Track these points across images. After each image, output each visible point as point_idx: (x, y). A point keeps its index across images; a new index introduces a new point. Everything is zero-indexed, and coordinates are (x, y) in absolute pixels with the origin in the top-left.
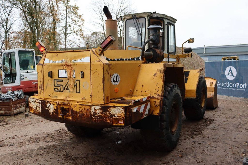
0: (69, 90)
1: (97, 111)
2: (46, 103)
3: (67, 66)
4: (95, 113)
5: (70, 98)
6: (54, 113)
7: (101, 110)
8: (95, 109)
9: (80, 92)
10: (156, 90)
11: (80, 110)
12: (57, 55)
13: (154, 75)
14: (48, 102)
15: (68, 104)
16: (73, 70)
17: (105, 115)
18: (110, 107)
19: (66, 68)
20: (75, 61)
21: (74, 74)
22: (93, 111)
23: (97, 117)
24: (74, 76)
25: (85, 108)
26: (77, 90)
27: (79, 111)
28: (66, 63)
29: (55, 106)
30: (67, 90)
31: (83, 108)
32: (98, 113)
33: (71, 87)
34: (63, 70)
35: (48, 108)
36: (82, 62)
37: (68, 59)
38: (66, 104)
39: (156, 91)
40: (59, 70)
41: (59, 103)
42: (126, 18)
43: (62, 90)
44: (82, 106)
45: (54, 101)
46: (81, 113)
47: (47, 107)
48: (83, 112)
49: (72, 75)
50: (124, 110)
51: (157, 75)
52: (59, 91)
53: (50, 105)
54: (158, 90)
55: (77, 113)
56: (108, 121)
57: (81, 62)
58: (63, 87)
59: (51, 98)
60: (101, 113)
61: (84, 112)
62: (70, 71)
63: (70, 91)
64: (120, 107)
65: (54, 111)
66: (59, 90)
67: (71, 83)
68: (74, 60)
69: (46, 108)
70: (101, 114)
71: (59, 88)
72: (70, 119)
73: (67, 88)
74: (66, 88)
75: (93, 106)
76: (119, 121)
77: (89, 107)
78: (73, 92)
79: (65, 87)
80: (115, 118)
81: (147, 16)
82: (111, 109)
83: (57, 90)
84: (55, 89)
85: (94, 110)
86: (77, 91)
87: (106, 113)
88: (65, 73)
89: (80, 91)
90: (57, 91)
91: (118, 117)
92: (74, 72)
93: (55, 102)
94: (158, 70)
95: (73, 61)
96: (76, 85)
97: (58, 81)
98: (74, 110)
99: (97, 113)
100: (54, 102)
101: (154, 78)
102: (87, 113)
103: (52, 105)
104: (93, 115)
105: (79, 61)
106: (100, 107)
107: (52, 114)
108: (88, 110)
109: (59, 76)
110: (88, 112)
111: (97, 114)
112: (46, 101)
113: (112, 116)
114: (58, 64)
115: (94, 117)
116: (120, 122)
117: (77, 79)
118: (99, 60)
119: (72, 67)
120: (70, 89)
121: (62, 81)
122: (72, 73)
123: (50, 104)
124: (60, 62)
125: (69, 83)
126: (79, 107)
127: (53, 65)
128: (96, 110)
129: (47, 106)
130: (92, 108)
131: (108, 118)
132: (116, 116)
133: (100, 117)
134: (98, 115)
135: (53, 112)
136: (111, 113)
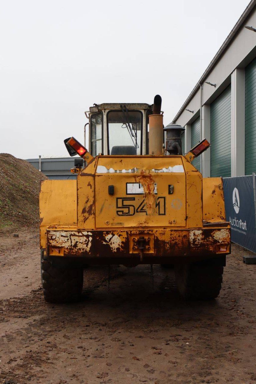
0: (146, 212)
1: (197, 237)
2: (104, 235)
3: (144, 177)
4: (194, 240)
5: (148, 223)
6: (121, 249)
7: (202, 235)
8: (194, 234)
9: (165, 214)
10: (218, 211)
11: (171, 238)
12: (122, 161)
13: (213, 193)
14: (108, 233)
15: (150, 232)
16: (153, 183)
17: (207, 241)
18: (214, 230)
19: (141, 181)
20: (157, 171)
21: (156, 188)
22: (192, 237)
23: (198, 245)
24: (156, 192)
25: (179, 235)
26: (159, 212)
27: (169, 240)
28: (142, 173)
29: (123, 238)
30: (142, 212)
31: (176, 234)
32: (199, 240)
33: (150, 207)
34: (135, 183)
35: (108, 242)
36: (172, 172)
37: (143, 167)
38: (146, 232)
39: (218, 213)
40: (127, 183)
41: (131, 232)
42: (109, 109)
43: (132, 212)
44: (175, 232)
45: (122, 230)
46: (173, 242)
47: (106, 241)
48: (177, 241)
49: (152, 190)
50: (229, 233)
51: (216, 193)
52: (127, 215)
53: (112, 237)
54: (221, 212)
55: (166, 242)
56: (211, 250)
57: (169, 172)
58: (134, 209)
59: (109, 226)
60: (202, 239)
61: (179, 240)
62: (148, 185)
63: (148, 213)
64: (225, 230)
65: (121, 246)
66: (127, 213)
67: (151, 201)
68: (155, 169)
69: (104, 243)
70: (202, 241)
71: (126, 210)
72: (152, 253)
73: (142, 209)
74: (139, 210)
75: (193, 230)
76: (220, 249)
77: (187, 233)
78: (153, 215)
79: (138, 208)
80: (219, 244)
81: (145, 110)
82: (214, 233)
83: (123, 213)
84: (117, 212)
85: (194, 236)
86: (161, 213)
87: (209, 239)
88: (140, 188)
89: (165, 212)
90: (122, 215)
91: (222, 243)
92: (155, 186)
93: (124, 231)
94: (216, 186)
95: (153, 170)
96: (158, 205)
97: (124, 199)
98: (160, 239)
99: (197, 239)
100: (122, 232)
101: (213, 197)
102: (183, 241)
103: (116, 236)
104: (192, 242)
105: (164, 170)
106: (200, 232)
107: (115, 251)
108: (185, 236)
109: (128, 193)
110: (185, 240)
111: (197, 241)
112: (104, 231)
113: (216, 241)
114: (126, 174)
115: (193, 245)
116: (222, 249)
117: (160, 196)
118: (196, 170)
119: (153, 178)
120: (147, 210)
121: (134, 199)
122: (151, 187)
123: (113, 235)
124: (130, 171)
125: (145, 202)
126: (170, 234)
127: (117, 175)
128: (196, 235)
129: (106, 239)
130: (191, 233)
131: (211, 245)
132: (220, 241)
133: (202, 245)
134: (199, 242)
135: (118, 246)
136: (214, 237)
